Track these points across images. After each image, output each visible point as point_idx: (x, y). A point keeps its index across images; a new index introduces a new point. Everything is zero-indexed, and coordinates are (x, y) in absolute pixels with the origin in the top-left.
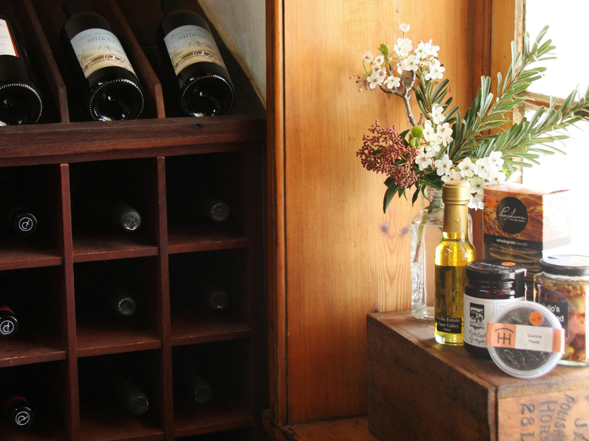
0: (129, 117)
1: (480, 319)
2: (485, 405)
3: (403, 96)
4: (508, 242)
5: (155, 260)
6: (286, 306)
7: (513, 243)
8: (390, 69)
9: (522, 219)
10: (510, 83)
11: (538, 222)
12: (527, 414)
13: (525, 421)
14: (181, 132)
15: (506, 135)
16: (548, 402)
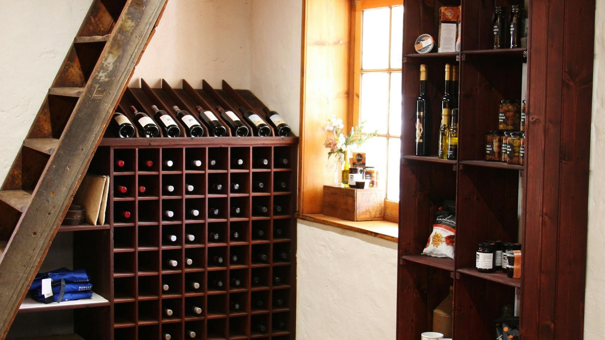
0: (267, 136)
1: (353, 179)
2: (354, 193)
3: (333, 132)
4: (358, 164)
5: (270, 173)
6: (303, 187)
7: (359, 164)
8: (331, 125)
9: (361, 158)
10: (358, 129)
11: (365, 159)
12: (363, 196)
13: (362, 197)
14: (279, 140)
15: (357, 141)
16: (367, 194)
